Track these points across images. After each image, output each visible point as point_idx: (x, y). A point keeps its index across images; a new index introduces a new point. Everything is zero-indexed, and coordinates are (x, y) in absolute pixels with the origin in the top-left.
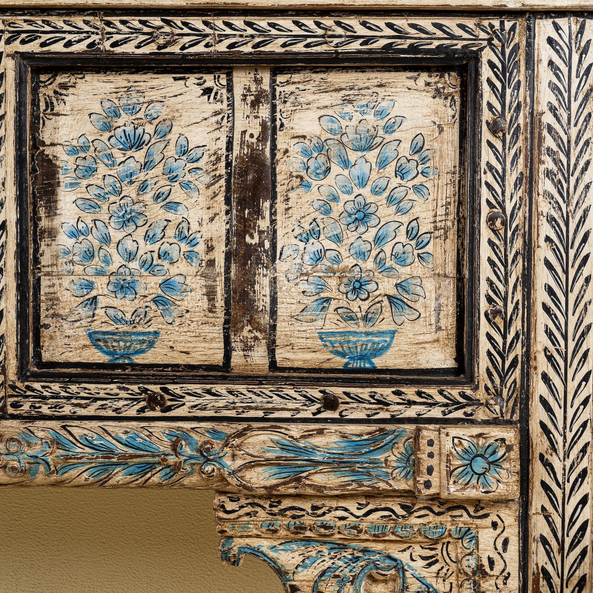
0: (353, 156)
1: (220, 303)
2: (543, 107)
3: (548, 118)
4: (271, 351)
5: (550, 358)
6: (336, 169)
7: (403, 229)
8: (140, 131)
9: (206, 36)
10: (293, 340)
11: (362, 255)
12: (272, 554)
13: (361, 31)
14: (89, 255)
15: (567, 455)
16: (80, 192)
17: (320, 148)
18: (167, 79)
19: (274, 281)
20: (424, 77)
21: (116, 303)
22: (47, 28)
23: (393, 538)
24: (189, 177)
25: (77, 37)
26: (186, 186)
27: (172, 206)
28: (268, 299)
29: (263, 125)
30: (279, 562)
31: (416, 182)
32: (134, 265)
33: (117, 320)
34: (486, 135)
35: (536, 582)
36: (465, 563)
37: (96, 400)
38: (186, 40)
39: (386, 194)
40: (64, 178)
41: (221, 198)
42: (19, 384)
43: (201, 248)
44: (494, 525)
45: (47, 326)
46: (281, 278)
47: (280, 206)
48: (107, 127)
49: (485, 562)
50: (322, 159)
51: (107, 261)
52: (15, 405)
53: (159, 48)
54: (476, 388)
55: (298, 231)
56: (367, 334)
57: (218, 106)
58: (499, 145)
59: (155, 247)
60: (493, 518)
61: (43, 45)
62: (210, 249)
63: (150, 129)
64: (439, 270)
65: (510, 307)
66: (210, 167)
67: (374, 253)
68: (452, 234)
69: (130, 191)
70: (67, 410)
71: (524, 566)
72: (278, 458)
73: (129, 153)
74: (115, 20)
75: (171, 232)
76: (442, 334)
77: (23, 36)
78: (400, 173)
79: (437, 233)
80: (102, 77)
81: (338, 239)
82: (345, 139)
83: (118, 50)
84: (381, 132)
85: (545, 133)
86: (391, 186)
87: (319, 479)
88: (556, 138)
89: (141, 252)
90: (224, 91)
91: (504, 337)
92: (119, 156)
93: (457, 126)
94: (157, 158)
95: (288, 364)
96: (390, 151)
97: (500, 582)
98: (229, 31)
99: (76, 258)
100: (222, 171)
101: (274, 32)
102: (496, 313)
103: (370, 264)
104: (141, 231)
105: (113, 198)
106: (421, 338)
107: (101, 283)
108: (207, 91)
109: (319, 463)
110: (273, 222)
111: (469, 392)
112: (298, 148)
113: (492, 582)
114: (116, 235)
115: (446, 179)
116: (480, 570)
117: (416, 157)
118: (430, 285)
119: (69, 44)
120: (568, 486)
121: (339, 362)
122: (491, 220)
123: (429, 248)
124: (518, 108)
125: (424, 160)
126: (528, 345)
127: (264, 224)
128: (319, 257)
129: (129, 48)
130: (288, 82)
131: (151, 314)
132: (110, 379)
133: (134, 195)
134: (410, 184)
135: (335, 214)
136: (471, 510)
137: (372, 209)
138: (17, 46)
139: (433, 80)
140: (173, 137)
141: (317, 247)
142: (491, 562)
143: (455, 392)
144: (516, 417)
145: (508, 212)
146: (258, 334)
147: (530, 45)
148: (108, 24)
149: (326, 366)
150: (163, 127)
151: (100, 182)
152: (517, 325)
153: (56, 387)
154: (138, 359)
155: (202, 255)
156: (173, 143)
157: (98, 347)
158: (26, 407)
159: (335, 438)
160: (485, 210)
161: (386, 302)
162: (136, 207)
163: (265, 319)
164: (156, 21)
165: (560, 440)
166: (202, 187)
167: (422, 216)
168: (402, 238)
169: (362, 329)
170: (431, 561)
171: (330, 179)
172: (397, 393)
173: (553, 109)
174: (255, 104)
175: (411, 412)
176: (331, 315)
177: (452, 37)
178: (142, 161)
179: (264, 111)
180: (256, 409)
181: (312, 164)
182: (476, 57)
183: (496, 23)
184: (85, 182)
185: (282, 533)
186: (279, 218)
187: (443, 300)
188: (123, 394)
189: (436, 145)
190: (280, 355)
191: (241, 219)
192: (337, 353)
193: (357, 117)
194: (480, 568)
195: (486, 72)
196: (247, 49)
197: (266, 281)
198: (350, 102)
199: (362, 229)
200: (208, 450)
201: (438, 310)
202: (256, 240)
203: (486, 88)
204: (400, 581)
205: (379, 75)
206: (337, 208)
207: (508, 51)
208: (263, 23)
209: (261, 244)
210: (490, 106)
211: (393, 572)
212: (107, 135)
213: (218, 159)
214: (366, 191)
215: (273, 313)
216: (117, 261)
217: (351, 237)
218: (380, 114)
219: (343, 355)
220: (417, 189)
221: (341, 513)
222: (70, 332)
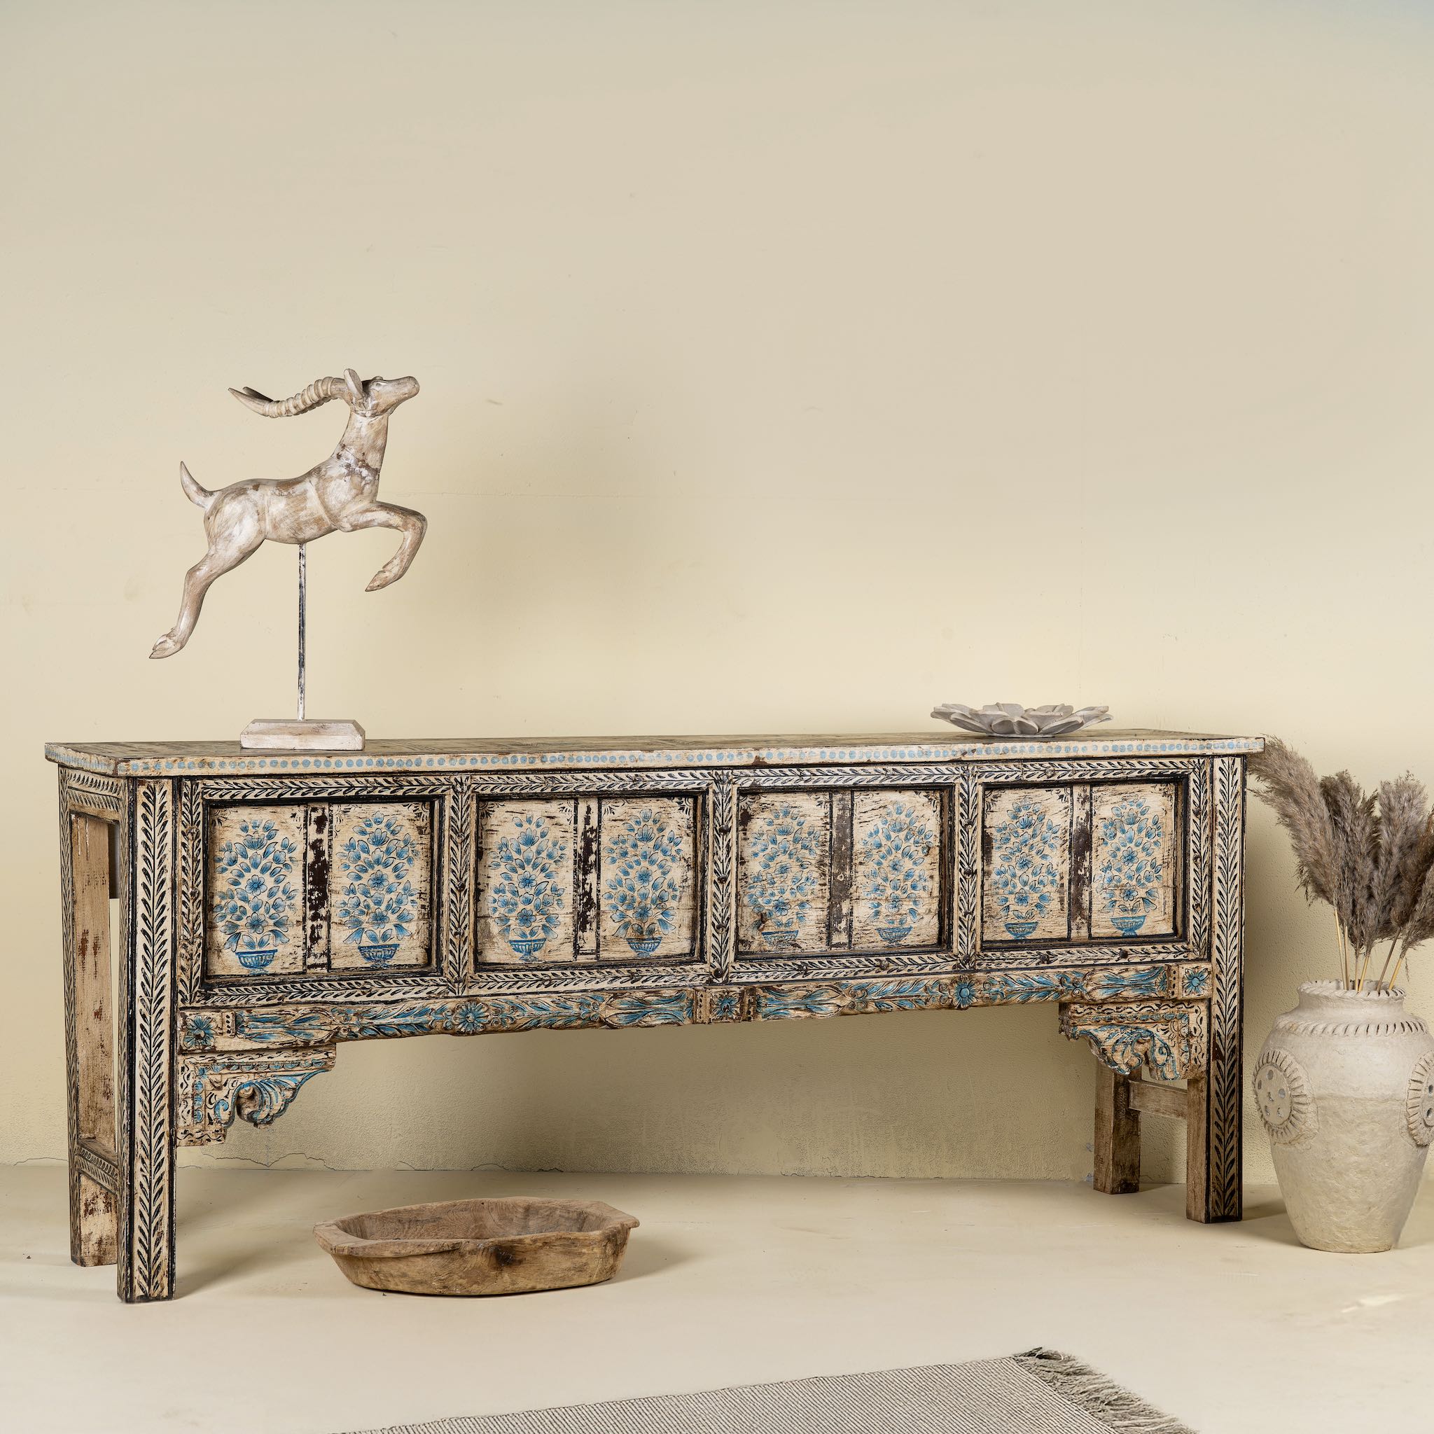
0: (1127, 827)
1: (1066, 906)
2: (1217, 802)
3: (1219, 808)
4: (1089, 930)
5: (1220, 926)
6: (1119, 834)
7: (1149, 863)
8: (1030, 818)
9: (1070, 771)
10: (1099, 923)
11: (1130, 878)
12: (1095, 1033)
13: (1138, 766)
14: (1006, 884)
15: (1227, 975)
16: (1002, 852)
17: (1112, 824)
18: (1043, 791)
19: (1091, 893)
20: (1159, 786)
21: (1018, 908)
22: (998, 770)
23: (1150, 1021)
24: (1052, 841)
25: (1011, 773)
26: (1051, 846)
27: (1044, 857)
28: (1088, 903)
29: (1087, 813)
30: (1098, 1037)
31: (1155, 839)
32: (1027, 888)
33: (1018, 917)
34: (1192, 816)
35: (1214, 1038)
36: (1182, 1031)
37: (1016, 960)
38: (1060, 773)
39: (1141, 846)
40: (995, 845)
41: (1067, 852)
42: (981, 954)
43: (1057, 878)
44: (1196, 1011)
45: (986, 922)
46: (1094, 891)
47: (1094, 854)
48: (1015, 817)
49: (1193, 1030)
50: (1113, 829)
51: (1014, 887)
52: (979, 965)
53: (1048, 778)
54: (1188, 944)
55: (1101, 867)
56: (1133, 918)
57: (1066, 804)
58: (1198, 822)
59: (1037, 878)
60: (1196, 1008)
61: (996, 778)
62: (1062, 878)
63: (1035, 817)
64: (1165, 884)
65: (1204, 902)
66: (1062, 836)
67: (1136, 876)
68: (1171, 866)
69: (1025, 850)
70: (1003, 965)
71: (1209, 1032)
72: (1108, 984)
73: (1025, 830)
74: (1028, 764)
75: (1044, 870)
76: (1166, 916)
77: (987, 774)
78: (1148, 835)
79: (1165, 865)
80: (1013, 791)
81: (1119, 870)
82: (1123, 819)
83: (1029, 779)
84: (1139, 815)
85: (1218, 814)
86: (1144, 842)
87: (1125, 994)
88: (1223, 817)
89: (1030, 881)
90: (1069, 796)
91: (1201, 917)
92: (1020, 831)
93: (1173, 810)
94: (1038, 832)
95: (1097, 935)
96: (1143, 825)
97: (1199, 1039)
98: (1079, 768)
99: (1000, 886)
100: (1068, 837)
101: (1099, 768)
102: (1198, 905)
103: (1134, 882)
104: (1030, 870)
105: (1017, 854)
106: (1157, 919)
107: (1011, 898)
108: (1061, 797)
109: (1126, 986)
110: (1090, 862)
111: (1186, 946)
112: (1102, 825)
113: (1195, 1039)
114: (1019, 873)
115: (1168, 837)
116: (1190, 1034)
117: (1155, 827)
118: (1161, 891)
119: (1007, 777)
120: (1228, 989)
121: (1120, 933)
122: (1195, 858)
123: (1161, 873)
124: (1206, 803)
125: (1158, 828)
126: (1211, 921)
127: (1086, 864)
128: (1111, 880)
129: (1034, 779)
130: (1098, 791)
131: (1034, 913)
132: (1022, 948)
133: (1027, 852)
134: (1152, 841)
135: (1118, 858)
136: (1186, 1004)
137: (1135, 854)
138: (984, 779)
139: (1162, 788)
140: (1045, 821)
141: (1110, 874)
142: (1195, 1029)
143: (1179, 946)
144: (1206, 957)
145: (1202, 855)
146: (1083, 921)
147: (1212, 771)
148: (1025, 766)
149: (1114, 935)
150: (1041, 816)
151: (1011, 846)
152: (1206, 911)
153: (998, 954)
154: (1028, 937)
155: (1058, 882)
156: (1045, 824)
157: (1010, 931)
158: (984, 965)
159: (1133, 973)
160: (1192, 854)
161: (1141, 901)
162: (1028, 858)
163: (1086, 913)
164: (1046, 764)
165: (1225, 967)
166: (1058, 846)
167: (1157, 856)
168: (1149, 868)
169: (1130, 916)
170: (1166, 1031)
171: (1116, 840)
172: (1154, 948)
173: (1221, 802)
174: (1083, 803)
175: (1160, 957)
176: (1117, 909)
177: (1178, 768)
178: (1031, 834)
179: (1087, 806)
180: (1090, 960)
181: (1108, 832)
182: (1187, 777)
183: (1196, 760)
184: (1005, 846)
185: (1101, 1022)
186: (1093, 860)
187: (1167, 899)
188: (1029, 956)
189: (1164, 821)
190: (1094, 930)
191: (1076, 861)
192: (1119, 928)
193: (1129, 807)
194: (1190, 1033)
195: (1192, 785)
196: (1087, 777)
197: (1087, 893)
198: (1126, 800)
199: (1130, 864)
200: (1076, 983)
201: (1165, 904)
202: (1083, 872)
203: (1192, 792)
204: (1152, 1042)
205: (1138, 786)
206: (1120, 854)
207: (1201, 774)
208: (1094, 763)
209: (1085, 875)
210: (1194, 802)
211: (1149, 1038)
212: (1016, 821)
213: (1066, 832)
214: (1132, 845)
215: (1090, 909)
216: (1019, 886)
217: (1125, 869)
218: (1139, 805)
219: (1122, 929)
220: (1155, 843)
221: (1129, 1010)
222: (996, 925)
